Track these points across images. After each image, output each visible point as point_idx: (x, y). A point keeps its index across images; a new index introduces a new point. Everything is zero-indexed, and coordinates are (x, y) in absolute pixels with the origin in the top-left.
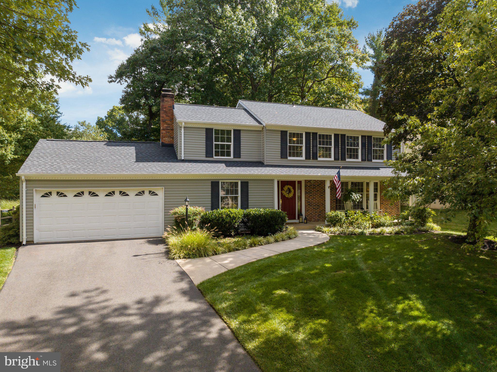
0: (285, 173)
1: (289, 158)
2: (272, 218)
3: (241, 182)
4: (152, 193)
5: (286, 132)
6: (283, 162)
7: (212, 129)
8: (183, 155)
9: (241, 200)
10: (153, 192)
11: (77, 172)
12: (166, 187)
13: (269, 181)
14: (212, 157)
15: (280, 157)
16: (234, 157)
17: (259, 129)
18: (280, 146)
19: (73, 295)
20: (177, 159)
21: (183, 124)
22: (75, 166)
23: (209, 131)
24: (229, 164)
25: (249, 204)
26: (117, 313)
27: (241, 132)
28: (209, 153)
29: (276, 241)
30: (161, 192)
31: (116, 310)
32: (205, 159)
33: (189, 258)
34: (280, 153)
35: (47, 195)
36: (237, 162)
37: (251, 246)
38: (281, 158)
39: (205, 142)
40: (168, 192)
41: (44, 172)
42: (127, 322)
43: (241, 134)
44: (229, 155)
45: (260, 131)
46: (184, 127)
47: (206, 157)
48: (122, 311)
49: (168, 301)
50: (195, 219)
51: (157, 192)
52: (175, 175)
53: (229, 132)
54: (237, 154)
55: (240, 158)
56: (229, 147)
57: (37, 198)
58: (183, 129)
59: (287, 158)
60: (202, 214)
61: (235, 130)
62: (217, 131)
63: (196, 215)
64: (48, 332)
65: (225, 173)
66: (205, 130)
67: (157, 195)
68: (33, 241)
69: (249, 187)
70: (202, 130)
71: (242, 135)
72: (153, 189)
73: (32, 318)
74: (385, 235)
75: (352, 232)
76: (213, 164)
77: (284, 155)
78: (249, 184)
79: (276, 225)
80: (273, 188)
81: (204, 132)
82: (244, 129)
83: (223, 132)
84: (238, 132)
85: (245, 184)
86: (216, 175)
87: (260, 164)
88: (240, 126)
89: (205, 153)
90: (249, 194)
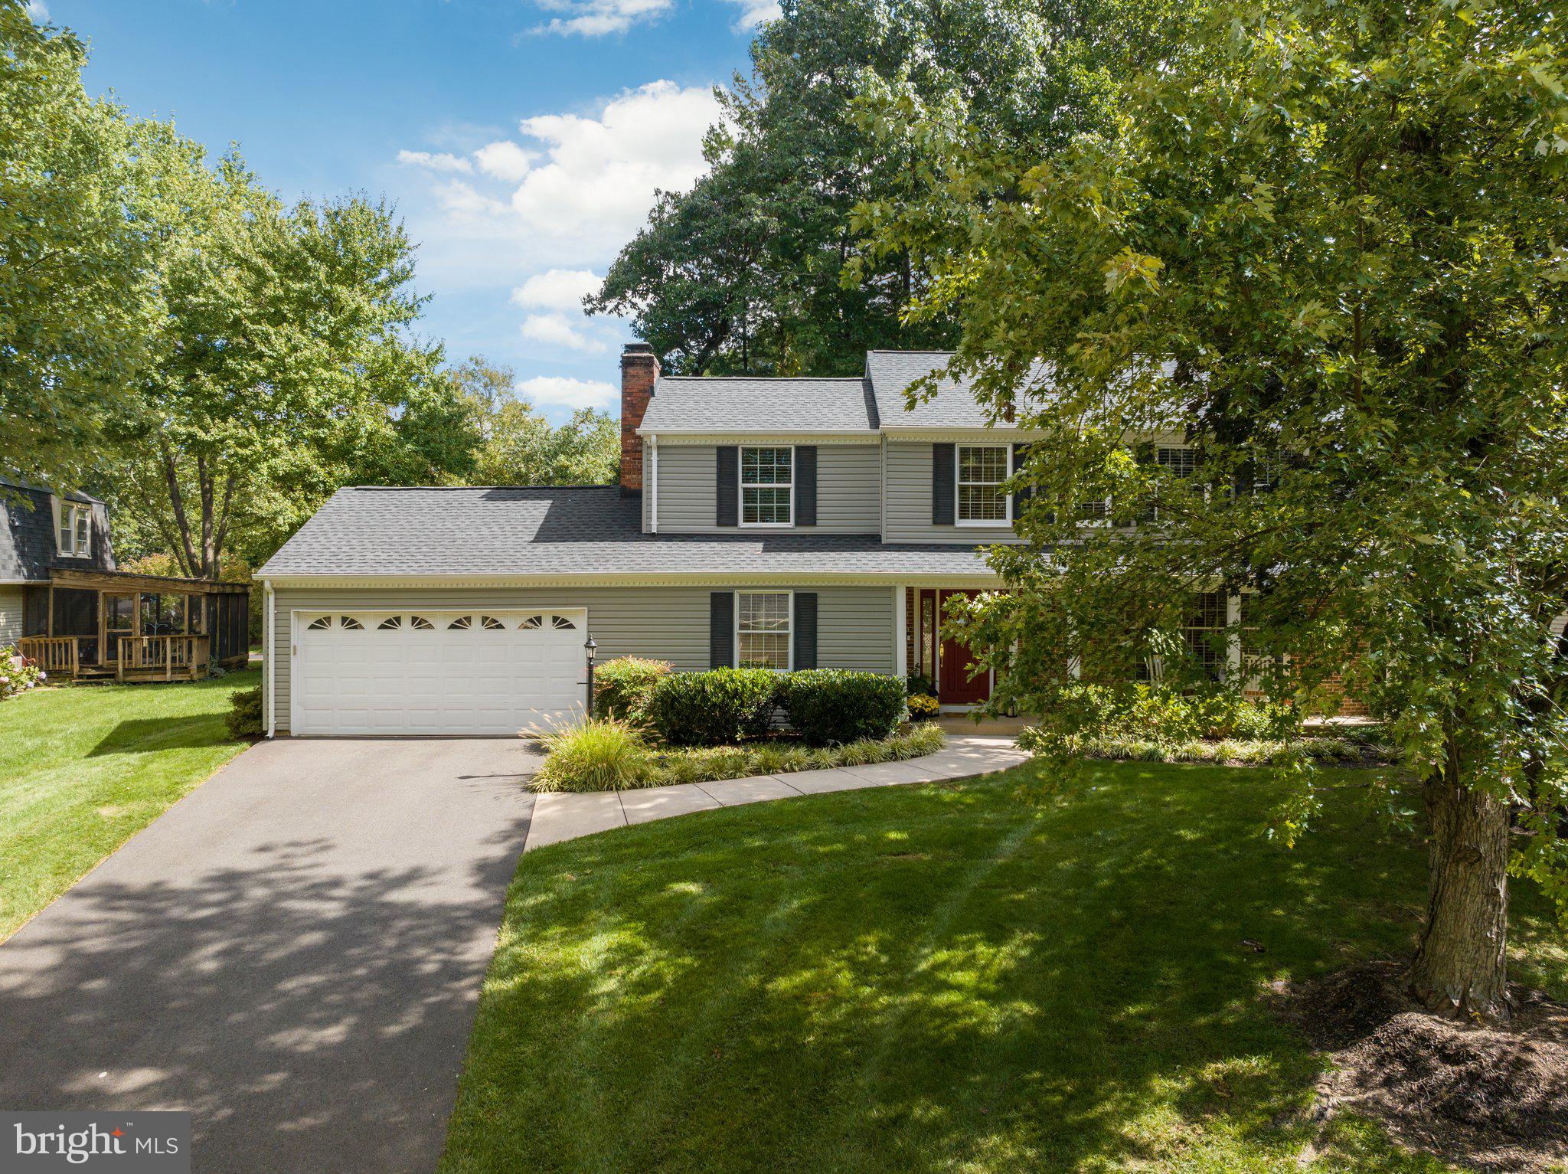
0: (927, 570)
1: (960, 523)
2: (845, 697)
3: (797, 596)
4: (562, 623)
5: (952, 446)
6: (941, 535)
7: (735, 449)
8: (654, 522)
9: (796, 644)
10: (564, 621)
11: (382, 571)
12: (592, 607)
13: (879, 592)
14: (735, 524)
15: (930, 521)
16: (797, 524)
17: (870, 442)
18: (930, 489)
19: (263, 849)
20: (640, 531)
21: (654, 438)
22: (384, 556)
23: (726, 455)
24: (774, 543)
25: (819, 656)
26: (311, 892)
27: (819, 452)
28: (726, 514)
29: (843, 763)
30: (580, 619)
31: (313, 886)
32: (716, 530)
33: (571, 791)
34: (930, 509)
35: (320, 624)
36: (803, 536)
37: (757, 772)
38: (935, 523)
39: (715, 483)
40: (597, 621)
41: (312, 570)
42: (315, 911)
43: (819, 458)
44: (783, 516)
45: (877, 447)
46: (659, 447)
47: (719, 524)
48: (323, 891)
49: (429, 880)
50: (638, 695)
51: (572, 621)
52: (612, 577)
53: (783, 454)
54: (807, 514)
55: (814, 524)
56: (784, 494)
57: (299, 631)
58: (655, 453)
59: (952, 523)
60: (662, 681)
61: (798, 448)
62: (749, 452)
63: (642, 684)
64: (162, 911)
65: (750, 570)
66: (715, 451)
67: (571, 626)
68: (289, 731)
69: (820, 608)
70: (706, 451)
71: (822, 461)
72: (562, 612)
73: (157, 884)
74: (1227, 764)
75: (1120, 749)
76: (732, 544)
77: (942, 515)
78: (820, 601)
79: (860, 716)
80: (893, 612)
81: (712, 458)
82: (825, 442)
83: (766, 453)
84: (808, 455)
85: (807, 602)
86: (722, 576)
87: (870, 542)
88: (809, 435)
89: (715, 515)
90: (819, 629)
